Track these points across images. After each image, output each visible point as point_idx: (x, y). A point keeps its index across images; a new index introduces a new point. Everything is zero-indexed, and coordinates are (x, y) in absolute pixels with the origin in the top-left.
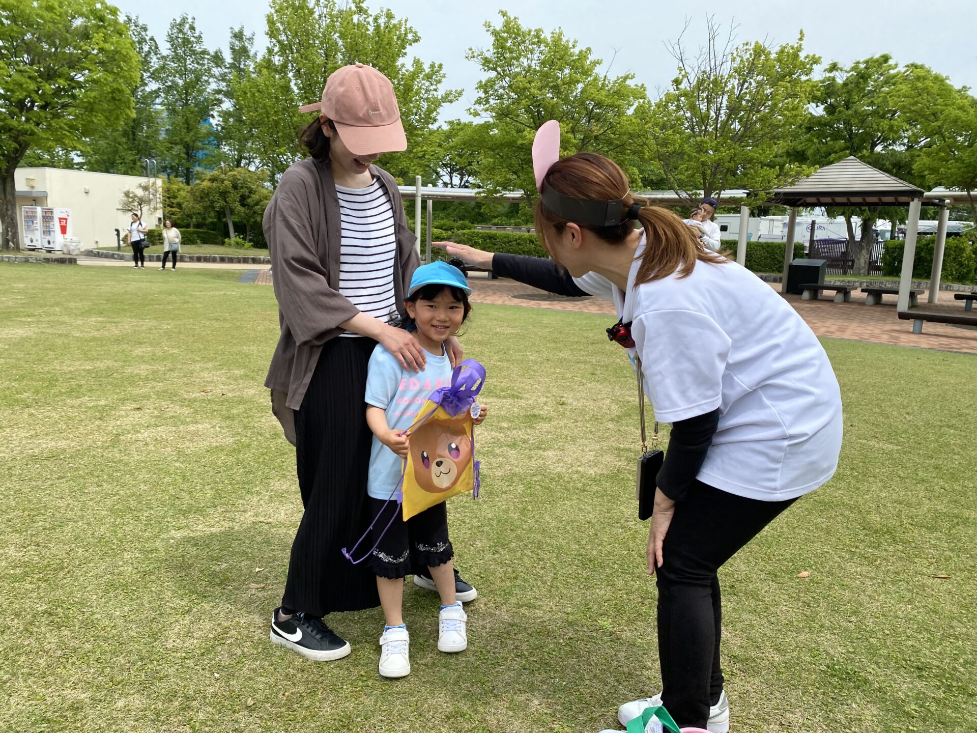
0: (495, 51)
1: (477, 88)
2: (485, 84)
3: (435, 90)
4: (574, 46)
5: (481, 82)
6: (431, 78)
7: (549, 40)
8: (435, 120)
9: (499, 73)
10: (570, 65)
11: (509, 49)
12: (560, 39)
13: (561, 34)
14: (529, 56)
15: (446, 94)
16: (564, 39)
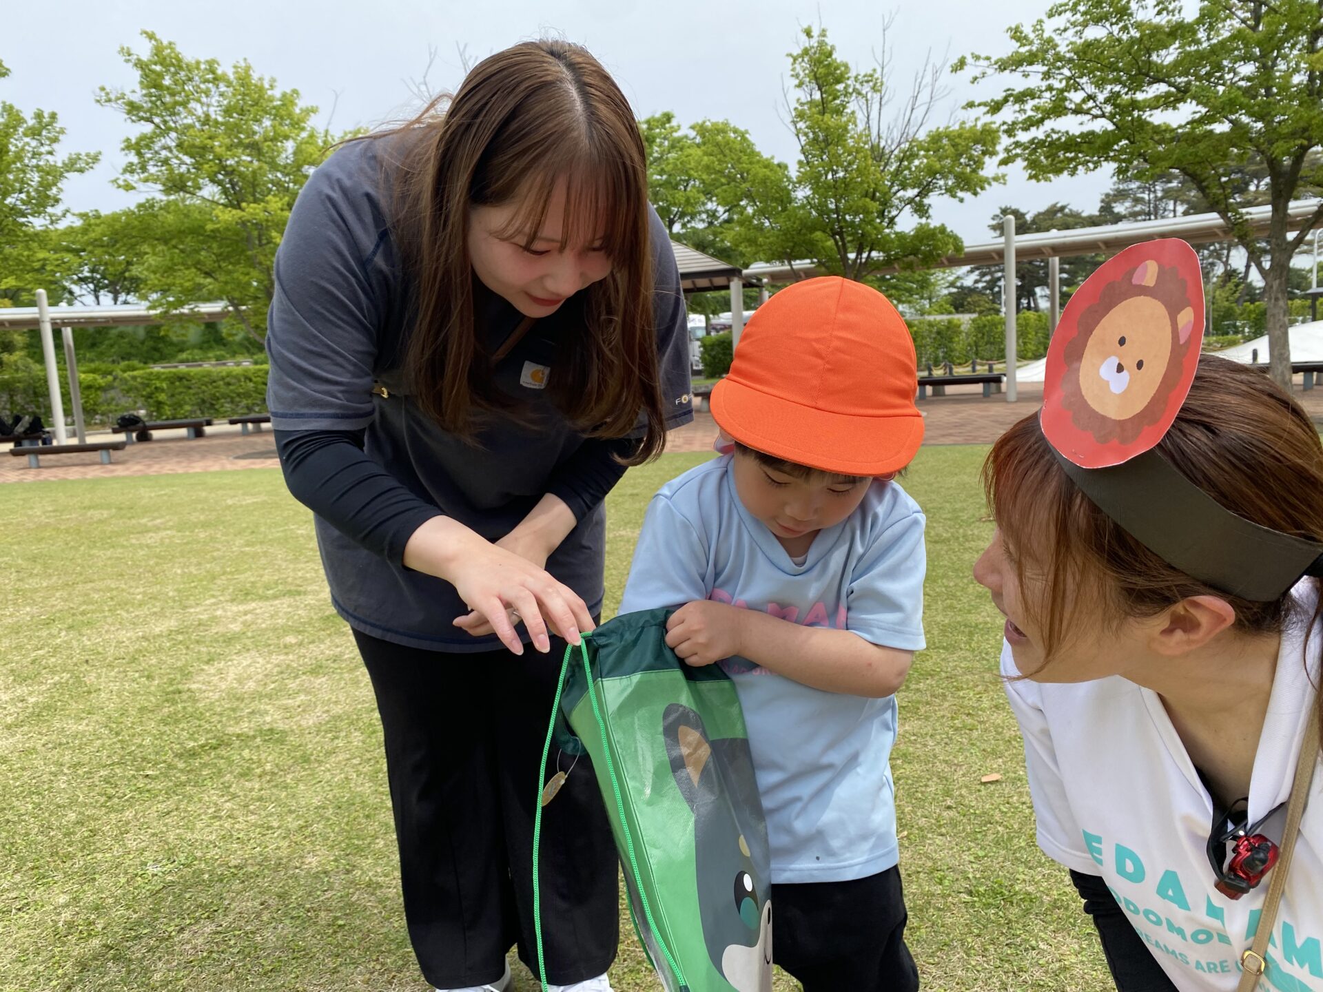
0: (144, 92)
1: (123, 149)
2: (137, 143)
3: (50, 153)
4: (271, 86)
5: (128, 140)
6: (40, 135)
7: (231, 77)
8: (57, 201)
9: (158, 126)
10: (270, 114)
11: (168, 88)
12: (248, 76)
13: (248, 68)
14: (204, 99)
15: (70, 159)
16: (255, 76)
